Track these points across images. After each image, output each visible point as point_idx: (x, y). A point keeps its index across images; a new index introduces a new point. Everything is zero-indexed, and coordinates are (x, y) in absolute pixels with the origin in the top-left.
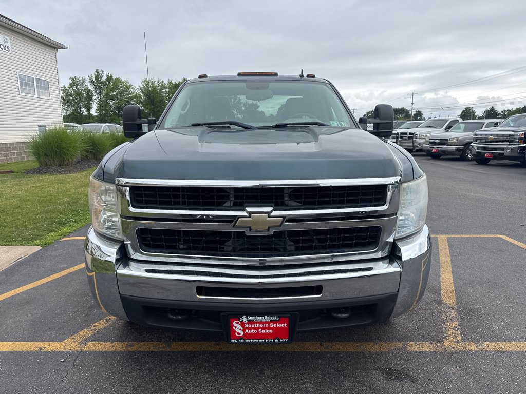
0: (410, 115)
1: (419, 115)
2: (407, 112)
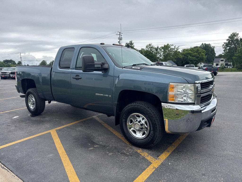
0: (16, 63)
1: (20, 63)
2: (14, 62)
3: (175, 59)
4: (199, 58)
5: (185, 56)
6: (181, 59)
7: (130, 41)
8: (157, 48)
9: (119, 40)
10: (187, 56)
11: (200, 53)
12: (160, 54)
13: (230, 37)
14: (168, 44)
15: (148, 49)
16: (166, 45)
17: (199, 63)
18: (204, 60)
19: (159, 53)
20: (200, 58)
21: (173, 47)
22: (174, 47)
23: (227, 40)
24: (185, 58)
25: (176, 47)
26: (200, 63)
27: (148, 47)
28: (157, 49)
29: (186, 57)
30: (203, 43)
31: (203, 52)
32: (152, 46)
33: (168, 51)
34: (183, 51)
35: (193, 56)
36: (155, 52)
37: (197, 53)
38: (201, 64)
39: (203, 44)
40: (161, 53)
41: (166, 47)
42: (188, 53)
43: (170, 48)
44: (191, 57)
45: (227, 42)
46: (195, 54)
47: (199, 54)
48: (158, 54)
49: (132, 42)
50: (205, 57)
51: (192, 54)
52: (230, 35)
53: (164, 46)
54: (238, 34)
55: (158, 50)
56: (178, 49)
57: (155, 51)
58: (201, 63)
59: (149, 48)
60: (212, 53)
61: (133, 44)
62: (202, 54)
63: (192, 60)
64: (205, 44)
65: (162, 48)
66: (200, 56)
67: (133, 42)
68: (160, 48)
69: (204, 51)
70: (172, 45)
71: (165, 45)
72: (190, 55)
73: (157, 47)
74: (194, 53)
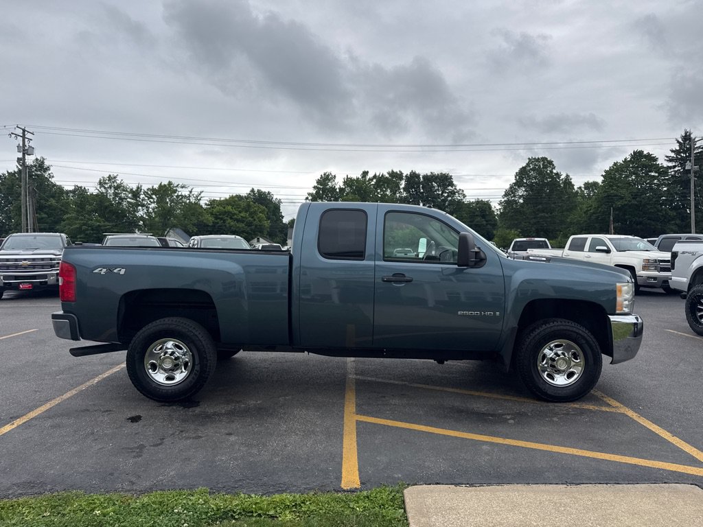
3: (194, 225)
4: (253, 227)
5: (216, 218)
6: (208, 226)
7: (37, 159)
8: (137, 190)
9: (20, 155)
10: (221, 219)
11: (255, 212)
12: (148, 208)
13: (319, 182)
14: (170, 183)
15: (104, 191)
16: (165, 185)
17: (253, 238)
18: (265, 232)
19: (143, 205)
20: (256, 226)
21: (185, 192)
22: (188, 193)
23: (315, 187)
24: (218, 223)
25: (195, 192)
26: (256, 239)
27: (106, 183)
28: (136, 194)
29: (220, 222)
30: (253, 189)
31: (260, 212)
32: (118, 182)
33: (172, 201)
34: (208, 205)
35: (238, 221)
36: (129, 200)
37: (246, 212)
38: (258, 241)
39: (253, 191)
40: (151, 206)
41: (165, 191)
42: (225, 212)
43: (176, 194)
44: (232, 223)
45: (314, 192)
46: (242, 215)
47: (252, 214)
48: (140, 208)
49: (43, 162)
50: (267, 224)
51: (235, 214)
52: (319, 177)
53: (160, 186)
54: (335, 176)
55: (142, 196)
56: (200, 199)
57: (130, 198)
58: (258, 239)
59: (110, 187)
60: (275, 216)
61: (48, 169)
62: (259, 218)
63: (237, 230)
64: (258, 190)
65: (154, 191)
66: (255, 220)
67: (47, 163)
68: (146, 190)
69: (264, 210)
70: (182, 187)
71: (163, 184)
72: (231, 218)
73: (138, 188)
74: (240, 212)
